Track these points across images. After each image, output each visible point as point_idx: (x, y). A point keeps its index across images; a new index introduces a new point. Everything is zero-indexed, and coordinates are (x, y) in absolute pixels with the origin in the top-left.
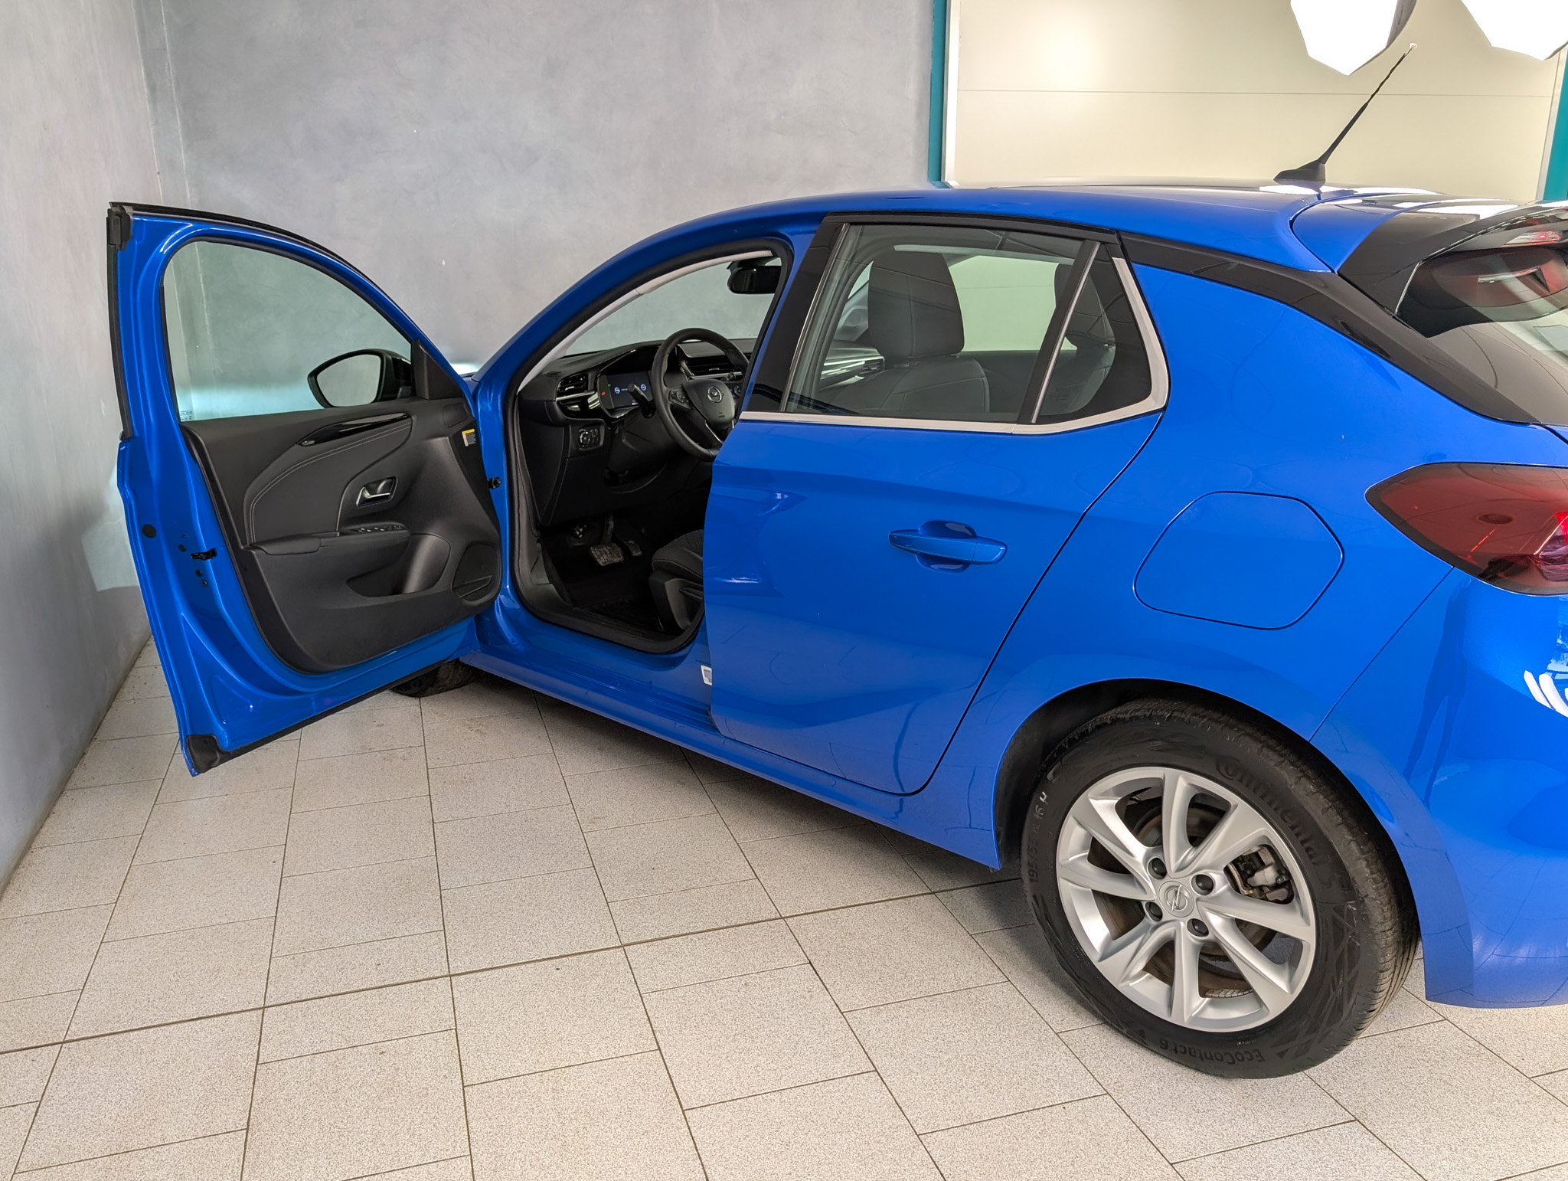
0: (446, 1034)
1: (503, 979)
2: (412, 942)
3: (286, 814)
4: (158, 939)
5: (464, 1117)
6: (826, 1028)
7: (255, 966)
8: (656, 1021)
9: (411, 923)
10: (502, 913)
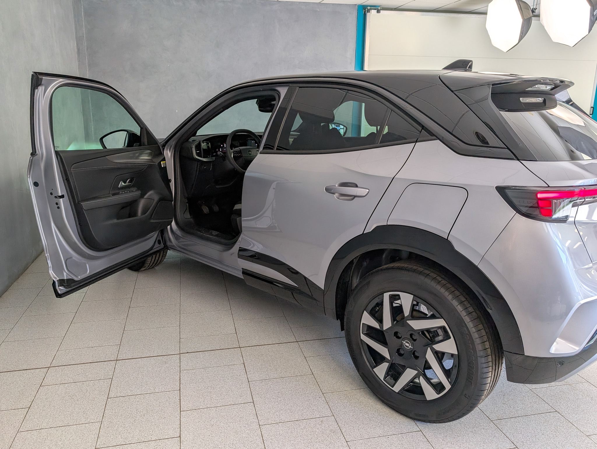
0: (108, 380)
2: (108, 348)
4: (22, 342)
5: (104, 409)
6: (241, 386)
7: (51, 353)
8: (182, 380)
9: (109, 341)
10: (142, 340)
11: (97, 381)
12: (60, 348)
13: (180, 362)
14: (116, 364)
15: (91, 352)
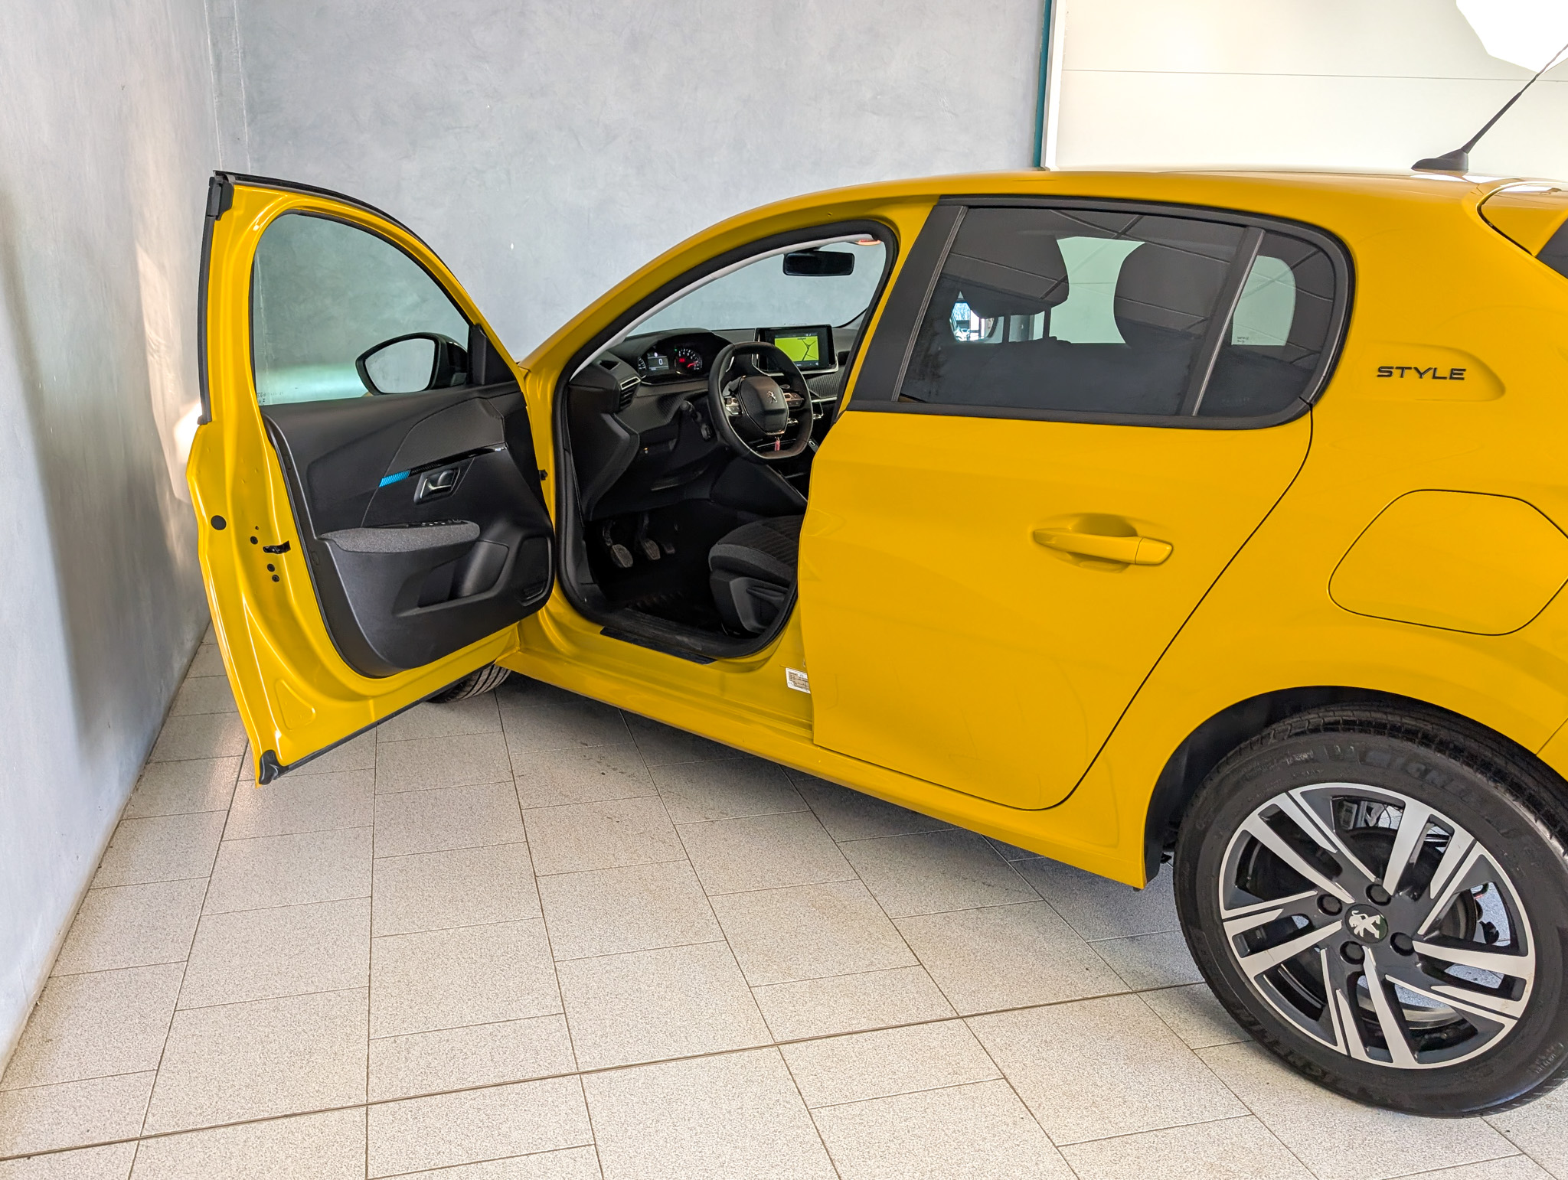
0: (583, 1151)
1: (642, 1081)
2: (530, 1027)
3: (368, 858)
4: (238, 1010)
7: (352, 1049)
8: (832, 1145)
9: (525, 1003)
10: (629, 995)
11: (549, 1154)
12: (372, 1031)
13: (790, 1073)
14: (582, 1086)
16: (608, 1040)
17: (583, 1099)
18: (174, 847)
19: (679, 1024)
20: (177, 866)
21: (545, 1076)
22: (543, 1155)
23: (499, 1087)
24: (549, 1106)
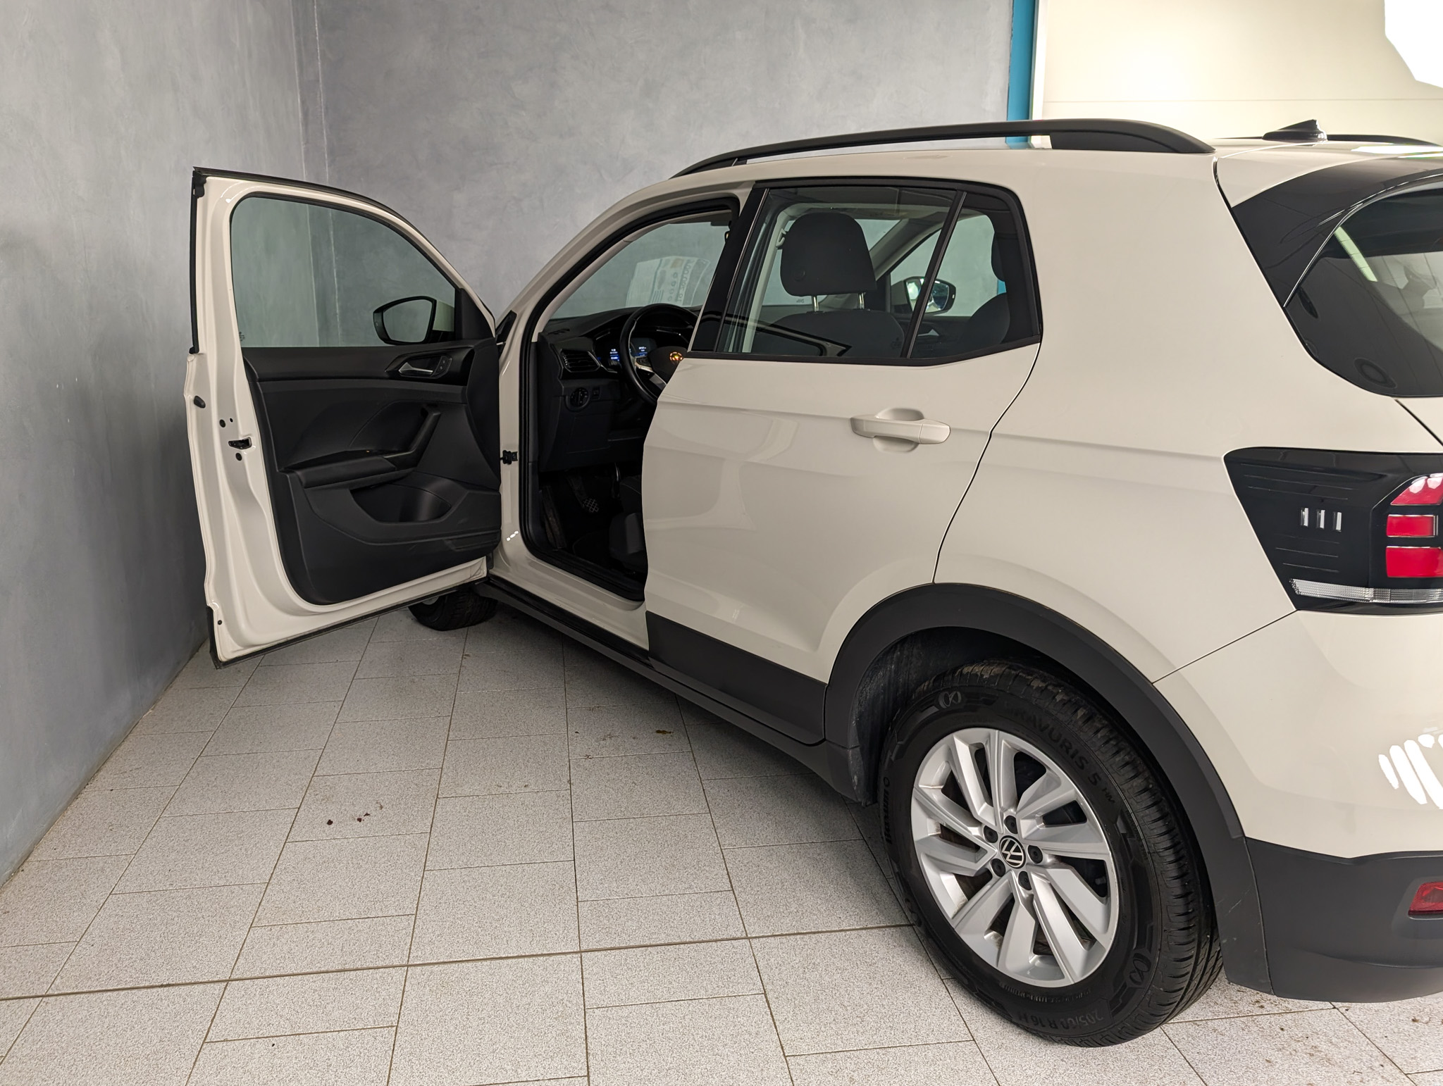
0: (386, 1031)
1: (456, 975)
2: (383, 924)
3: (309, 776)
4: (159, 896)
7: (234, 934)
8: (593, 1041)
9: (387, 903)
10: (475, 902)
11: (356, 1032)
12: (256, 920)
13: (582, 978)
14: (406, 977)
15: (339, 936)
16: (443, 939)
17: (402, 988)
18: (161, 759)
19: (505, 929)
20: (157, 776)
21: (380, 965)
22: (351, 1032)
23: (338, 973)
24: (372, 992)
